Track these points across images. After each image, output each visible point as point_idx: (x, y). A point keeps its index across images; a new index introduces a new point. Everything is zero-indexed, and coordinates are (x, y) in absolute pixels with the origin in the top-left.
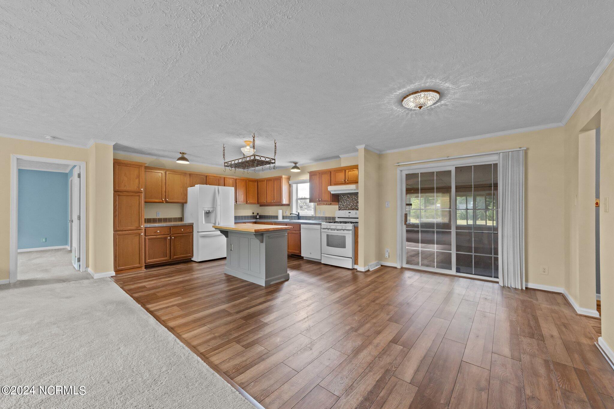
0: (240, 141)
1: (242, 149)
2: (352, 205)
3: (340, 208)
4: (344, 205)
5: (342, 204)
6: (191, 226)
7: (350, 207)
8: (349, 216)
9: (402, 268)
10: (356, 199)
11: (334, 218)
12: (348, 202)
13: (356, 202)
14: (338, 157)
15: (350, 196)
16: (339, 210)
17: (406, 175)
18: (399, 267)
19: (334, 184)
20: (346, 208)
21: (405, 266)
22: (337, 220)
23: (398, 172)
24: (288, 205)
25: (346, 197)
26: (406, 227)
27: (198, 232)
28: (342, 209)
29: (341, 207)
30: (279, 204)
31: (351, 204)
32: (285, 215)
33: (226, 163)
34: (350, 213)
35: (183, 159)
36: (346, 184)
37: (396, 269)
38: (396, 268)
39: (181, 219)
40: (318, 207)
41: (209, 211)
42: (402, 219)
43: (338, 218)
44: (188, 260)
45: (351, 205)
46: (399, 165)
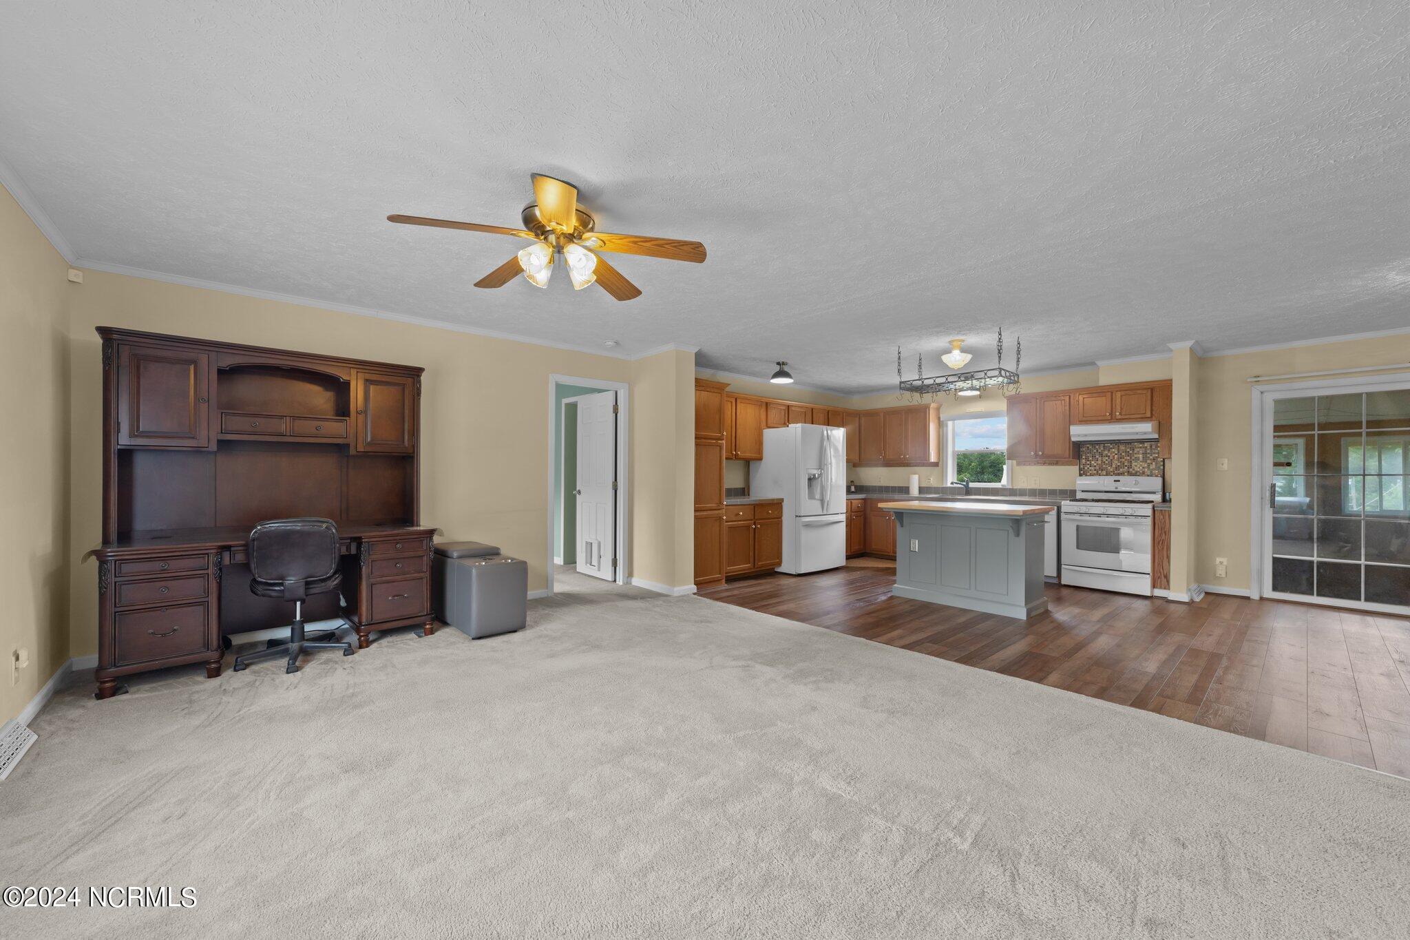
0: (939, 342)
1: (945, 358)
2: (1119, 464)
3: (1082, 472)
4: (1095, 464)
5: (1088, 463)
6: (777, 505)
7: (1113, 470)
8: (1117, 488)
9: (1262, 599)
10: (1131, 452)
11: (1073, 492)
12: (1106, 458)
14: (1093, 364)
15: (1113, 447)
16: (1081, 475)
17: (1277, 402)
18: (1256, 596)
19: (1079, 421)
20: (1100, 472)
21: (1269, 593)
22: (1079, 495)
23: (1255, 393)
24: (936, 464)
25: (1103, 449)
26: (1271, 512)
27: (797, 516)
28: (1089, 474)
29: (1086, 468)
30: (925, 463)
31: (1117, 462)
32: (923, 485)
33: (903, 382)
34: (1119, 481)
35: (781, 374)
36: (1114, 422)
37: (1248, 601)
38: (1248, 598)
39: (744, 492)
40: (1017, 469)
41: (814, 475)
42: (1262, 495)
43: (1083, 491)
44: (771, 573)
45: (1115, 466)
46: (1258, 381)
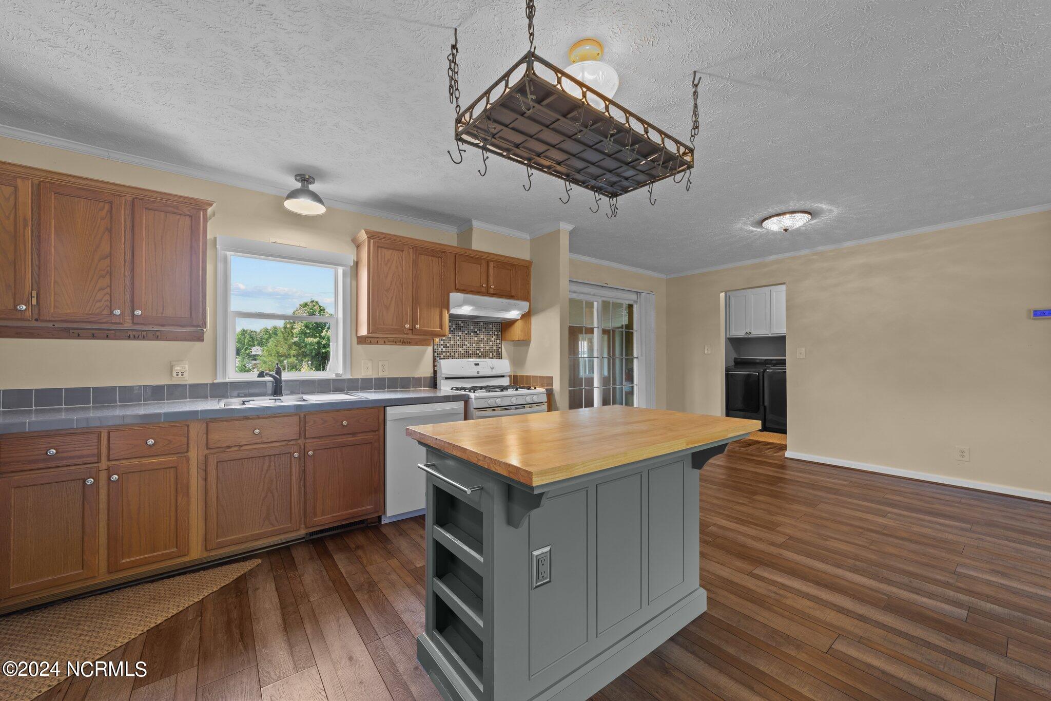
2: (468, 345)
3: (439, 354)
4: (448, 345)
5: (442, 342)
7: (463, 352)
8: (478, 373)
12: (458, 338)
13: (476, 339)
15: (462, 325)
20: (452, 354)
25: (454, 327)
28: (442, 357)
29: (440, 350)
31: (466, 343)
34: (478, 364)
43: (447, 378)
45: (464, 347)
